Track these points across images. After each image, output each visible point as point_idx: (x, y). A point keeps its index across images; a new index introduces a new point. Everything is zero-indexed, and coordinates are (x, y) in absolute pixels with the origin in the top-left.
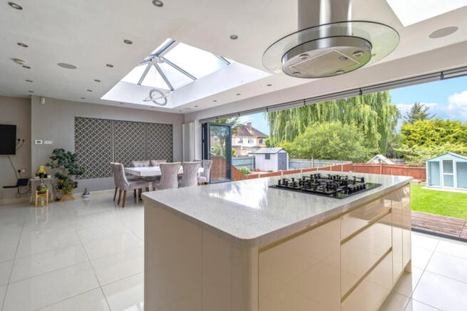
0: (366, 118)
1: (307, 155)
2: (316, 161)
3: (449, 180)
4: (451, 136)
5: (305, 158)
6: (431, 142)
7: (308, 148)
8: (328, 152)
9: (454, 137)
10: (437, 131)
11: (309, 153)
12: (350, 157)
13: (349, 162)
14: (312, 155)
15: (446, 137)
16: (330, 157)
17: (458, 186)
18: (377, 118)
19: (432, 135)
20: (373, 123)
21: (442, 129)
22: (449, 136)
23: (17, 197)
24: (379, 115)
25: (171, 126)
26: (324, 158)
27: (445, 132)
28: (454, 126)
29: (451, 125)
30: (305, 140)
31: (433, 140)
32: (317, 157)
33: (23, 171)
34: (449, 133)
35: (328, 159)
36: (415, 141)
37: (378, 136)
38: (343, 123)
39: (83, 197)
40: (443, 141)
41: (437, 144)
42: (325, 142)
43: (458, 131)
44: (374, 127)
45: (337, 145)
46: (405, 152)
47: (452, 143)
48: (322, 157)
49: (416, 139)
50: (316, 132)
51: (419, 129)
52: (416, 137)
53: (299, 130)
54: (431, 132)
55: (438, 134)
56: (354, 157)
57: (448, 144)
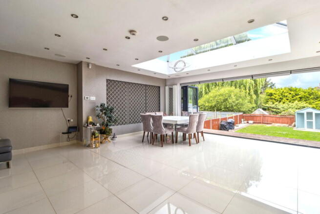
0: (248, 84)
1: (212, 109)
2: (218, 113)
3: (310, 125)
4: (298, 97)
5: (211, 111)
6: (286, 100)
7: (213, 104)
8: (228, 106)
9: (300, 98)
10: (290, 93)
11: (214, 107)
12: (242, 110)
13: (241, 113)
14: (215, 109)
15: (294, 98)
16: (228, 110)
17: (316, 128)
18: (254, 84)
19: (287, 97)
20: (252, 88)
21: (292, 92)
22: (297, 97)
23: (67, 141)
24: (255, 83)
25: (159, 87)
26: (223, 111)
27: (294, 95)
28: (299, 91)
29: (297, 90)
30: (211, 99)
31: (287, 100)
32: (218, 110)
33: (72, 120)
34: (296, 95)
35: (226, 111)
36: (275, 100)
37: (254, 97)
38: (236, 88)
39: (112, 139)
40: (293, 100)
41: (290, 102)
42: (226, 100)
43: (302, 94)
44: (252, 91)
45: (233, 102)
46: (271, 107)
47: (298, 101)
48: (223, 109)
49: (276, 99)
50: (219, 94)
51: (278, 92)
52: (276, 97)
53: (203, 92)
54: (286, 94)
55: (290, 96)
56: (244, 110)
57: (296, 102)
